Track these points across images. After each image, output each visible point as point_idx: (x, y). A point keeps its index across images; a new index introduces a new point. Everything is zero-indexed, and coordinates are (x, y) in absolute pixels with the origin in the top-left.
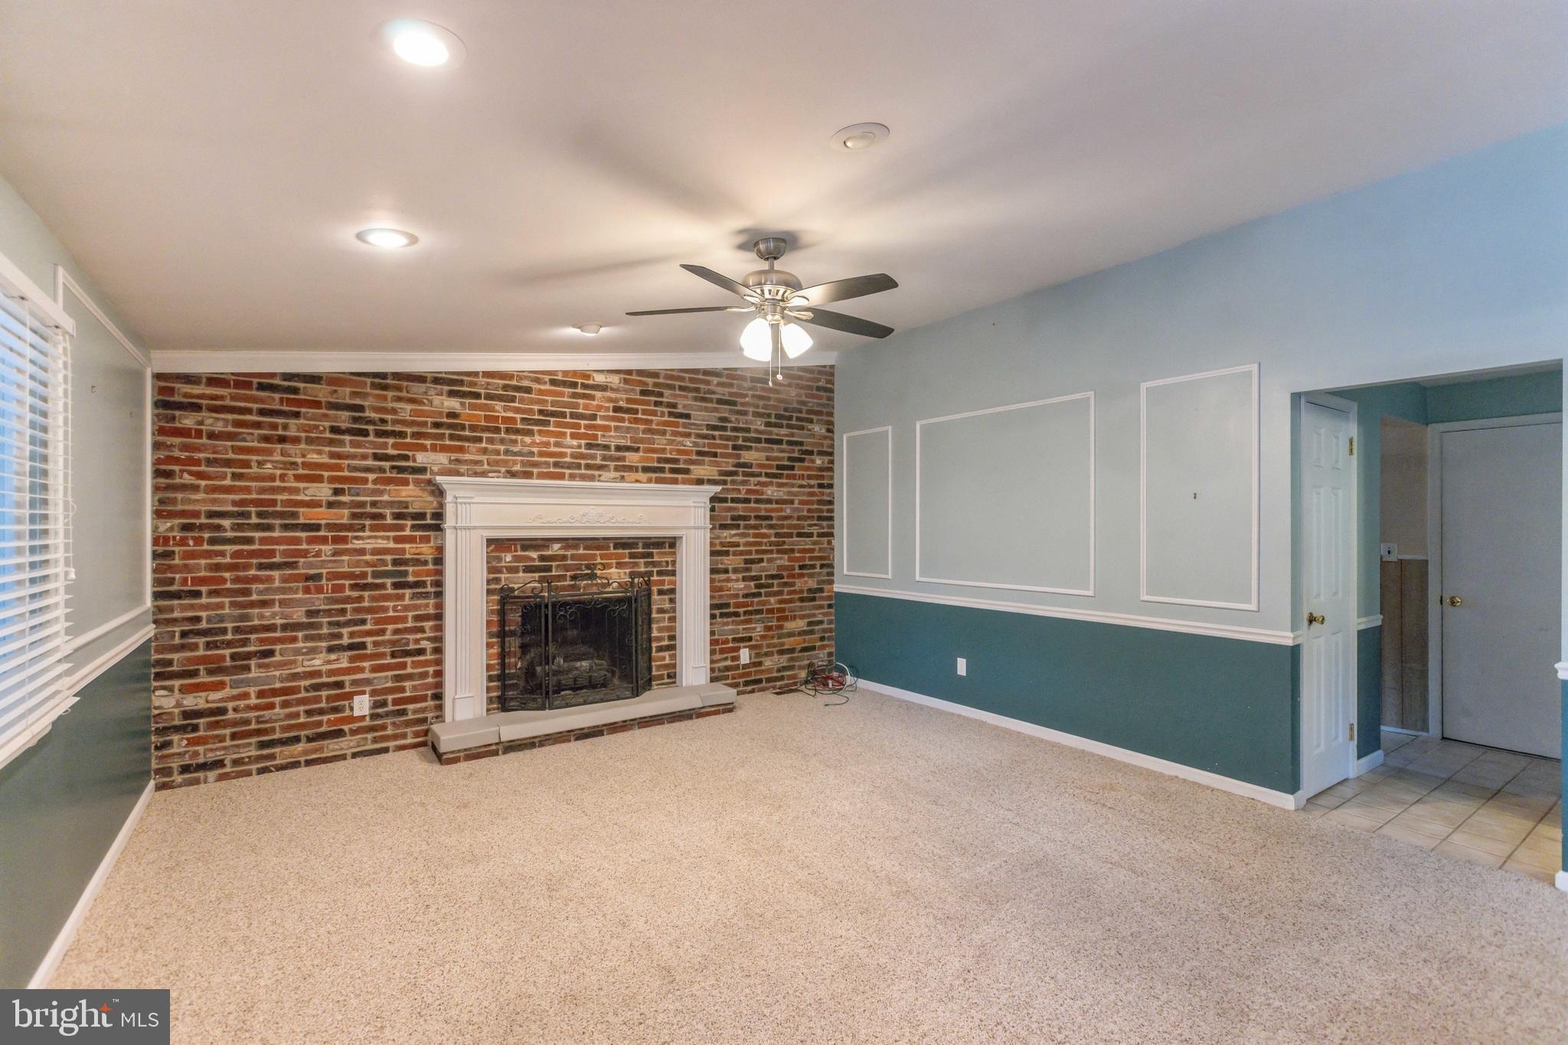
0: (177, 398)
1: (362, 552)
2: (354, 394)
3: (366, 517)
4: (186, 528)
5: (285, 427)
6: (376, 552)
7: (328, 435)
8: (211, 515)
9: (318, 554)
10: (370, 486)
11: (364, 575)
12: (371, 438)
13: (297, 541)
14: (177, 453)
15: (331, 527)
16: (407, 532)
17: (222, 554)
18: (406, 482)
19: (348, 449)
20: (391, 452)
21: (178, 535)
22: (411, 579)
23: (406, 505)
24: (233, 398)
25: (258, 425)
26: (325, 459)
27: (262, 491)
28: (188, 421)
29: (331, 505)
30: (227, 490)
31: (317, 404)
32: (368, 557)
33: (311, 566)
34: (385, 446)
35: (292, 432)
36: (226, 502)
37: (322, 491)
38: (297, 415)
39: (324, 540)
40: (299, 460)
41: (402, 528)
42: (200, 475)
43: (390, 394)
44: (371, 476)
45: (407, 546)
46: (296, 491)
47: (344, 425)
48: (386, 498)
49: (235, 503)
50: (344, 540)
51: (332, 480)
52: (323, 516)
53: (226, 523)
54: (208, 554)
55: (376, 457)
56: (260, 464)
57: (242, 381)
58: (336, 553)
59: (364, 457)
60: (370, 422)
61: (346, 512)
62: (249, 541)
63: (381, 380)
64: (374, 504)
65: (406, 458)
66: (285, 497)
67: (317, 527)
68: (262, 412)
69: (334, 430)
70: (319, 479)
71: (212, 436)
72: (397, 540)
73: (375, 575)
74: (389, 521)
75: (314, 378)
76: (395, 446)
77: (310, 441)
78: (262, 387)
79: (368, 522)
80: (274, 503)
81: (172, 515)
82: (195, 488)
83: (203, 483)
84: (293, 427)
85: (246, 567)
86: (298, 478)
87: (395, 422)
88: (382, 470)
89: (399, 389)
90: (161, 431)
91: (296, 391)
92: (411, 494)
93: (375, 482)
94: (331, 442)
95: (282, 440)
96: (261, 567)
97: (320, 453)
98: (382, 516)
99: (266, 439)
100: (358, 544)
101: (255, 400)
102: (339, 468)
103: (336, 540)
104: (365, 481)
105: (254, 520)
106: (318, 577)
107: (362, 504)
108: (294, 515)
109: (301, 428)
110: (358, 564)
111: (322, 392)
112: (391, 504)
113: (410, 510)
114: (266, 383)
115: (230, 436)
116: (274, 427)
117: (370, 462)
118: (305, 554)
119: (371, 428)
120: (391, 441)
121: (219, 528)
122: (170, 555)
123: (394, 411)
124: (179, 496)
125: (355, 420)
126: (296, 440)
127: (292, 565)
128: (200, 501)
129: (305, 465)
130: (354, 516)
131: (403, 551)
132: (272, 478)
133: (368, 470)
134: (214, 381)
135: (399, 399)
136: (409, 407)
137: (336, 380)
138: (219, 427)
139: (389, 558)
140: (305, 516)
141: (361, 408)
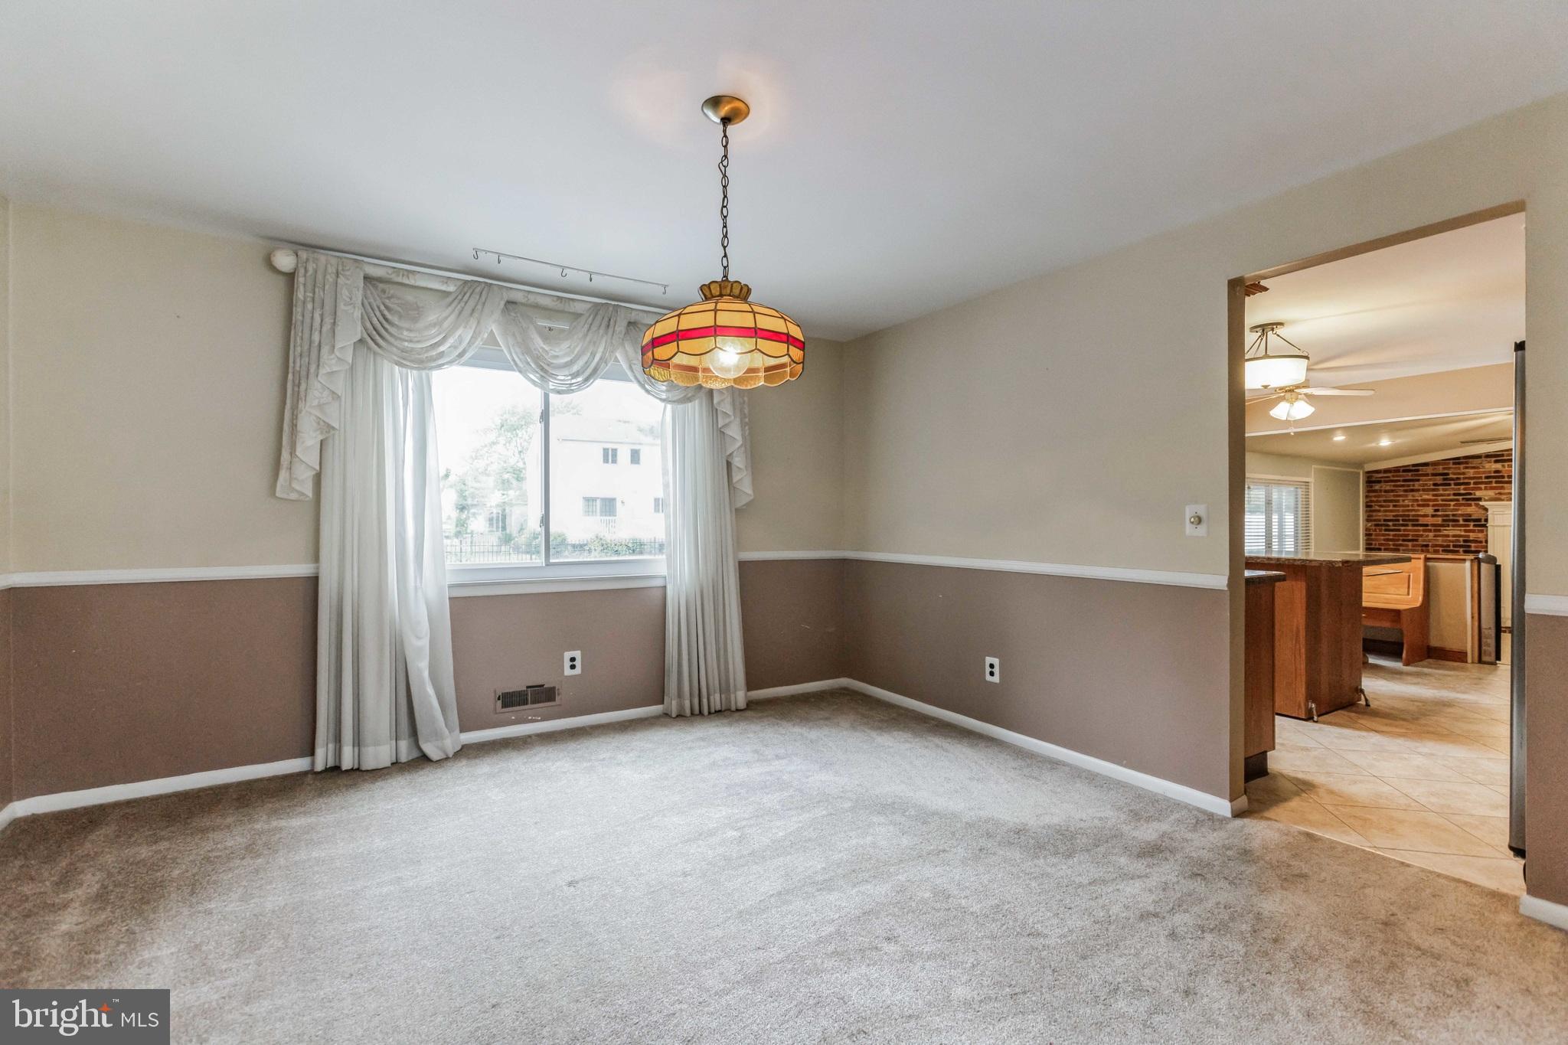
0: (1374, 479)
1: (1448, 536)
2: (1444, 469)
3: (1449, 521)
4: (1376, 525)
5: (1414, 485)
6: (1454, 536)
7: (1432, 487)
8: (1385, 520)
9: (1427, 536)
10: (1452, 507)
11: (1449, 546)
12: (1453, 486)
13: (1418, 531)
14: (1374, 499)
15: (1433, 525)
16: (1471, 528)
17: (1389, 535)
18: (1470, 505)
19: (1441, 492)
20: (1462, 492)
21: (1374, 528)
22: (1473, 549)
23: (1470, 515)
24: (1393, 476)
25: (1403, 486)
26: (1430, 497)
27: (1403, 511)
28: (1377, 487)
29: (1433, 516)
30: (1391, 511)
31: (1427, 475)
32: (1451, 538)
33: (1424, 541)
34: (1459, 489)
35: (1416, 487)
36: (1390, 516)
37: (1430, 511)
38: (1418, 480)
39: (1430, 531)
40: (1420, 498)
41: (1468, 526)
42: (1381, 506)
43: (1462, 466)
44: (1452, 503)
45: (1471, 534)
46: (1418, 510)
47: (1439, 482)
48: (1460, 512)
49: (1394, 516)
50: (1439, 531)
51: (1433, 506)
52: (1430, 520)
53: (1390, 523)
54: (1383, 535)
55: (1455, 495)
56: (1403, 501)
57: (1397, 470)
58: (1435, 536)
59: (1449, 495)
60: (1452, 479)
61: (1440, 519)
62: (1399, 530)
63: (1457, 461)
64: (1453, 515)
65: (1470, 494)
66: (1413, 513)
67: (1427, 525)
68: (1405, 481)
69: (1435, 485)
70: (1428, 505)
71: (1386, 491)
72: (1466, 531)
73: (1454, 546)
74: (1461, 522)
75: (1426, 464)
76: (1465, 489)
77: (1424, 490)
78: (1404, 471)
79: (1450, 523)
80: (1409, 516)
81: (1371, 521)
82: (1379, 511)
83: (1382, 509)
84: (1417, 485)
85: (1398, 540)
86: (1419, 505)
87: (1466, 478)
88: (1458, 500)
89: (1467, 463)
90: (1369, 491)
91: (1418, 470)
92: (1471, 510)
93: (1454, 505)
94: (1434, 490)
95: (1412, 490)
96: (1404, 540)
97: (1428, 495)
98: (1458, 521)
99: (1406, 491)
100: (1446, 532)
101: (1400, 476)
102: (1436, 500)
103: (1435, 531)
104: (1450, 505)
105: (1401, 522)
106: (1427, 546)
107: (1447, 516)
108: (1417, 520)
109: (1420, 485)
110: (1445, 541)
111: (1429, 470)
112: (1462, 515)
113: (1473, 518)
114: (1406, 469)
115: (1392, 491)
116: (1409, 486)
117: (1452, 497)
118: (1422, 536)
119: (1452, 482)
120: (1462, 487)
121: (1388, 525)
122: (1370, 535)
123: (1464, 473)
124: (1374, 514)
125: (1444, 479)
126: (1418, 490)
127: (1417, 540)
128: (1381, 516)
129: (1422, 500)
130: (1444, 520)
131: (1468, 536)
132: (1408, 506)
133: (1451, 500)
134: (1386, 471)
135: (1466, 468)
136: (1472, 471)
137: (1435, 464)
138: (1388, 488)
139: (1461, 539)
140: (1422, 521)
141: (1448, 474)
